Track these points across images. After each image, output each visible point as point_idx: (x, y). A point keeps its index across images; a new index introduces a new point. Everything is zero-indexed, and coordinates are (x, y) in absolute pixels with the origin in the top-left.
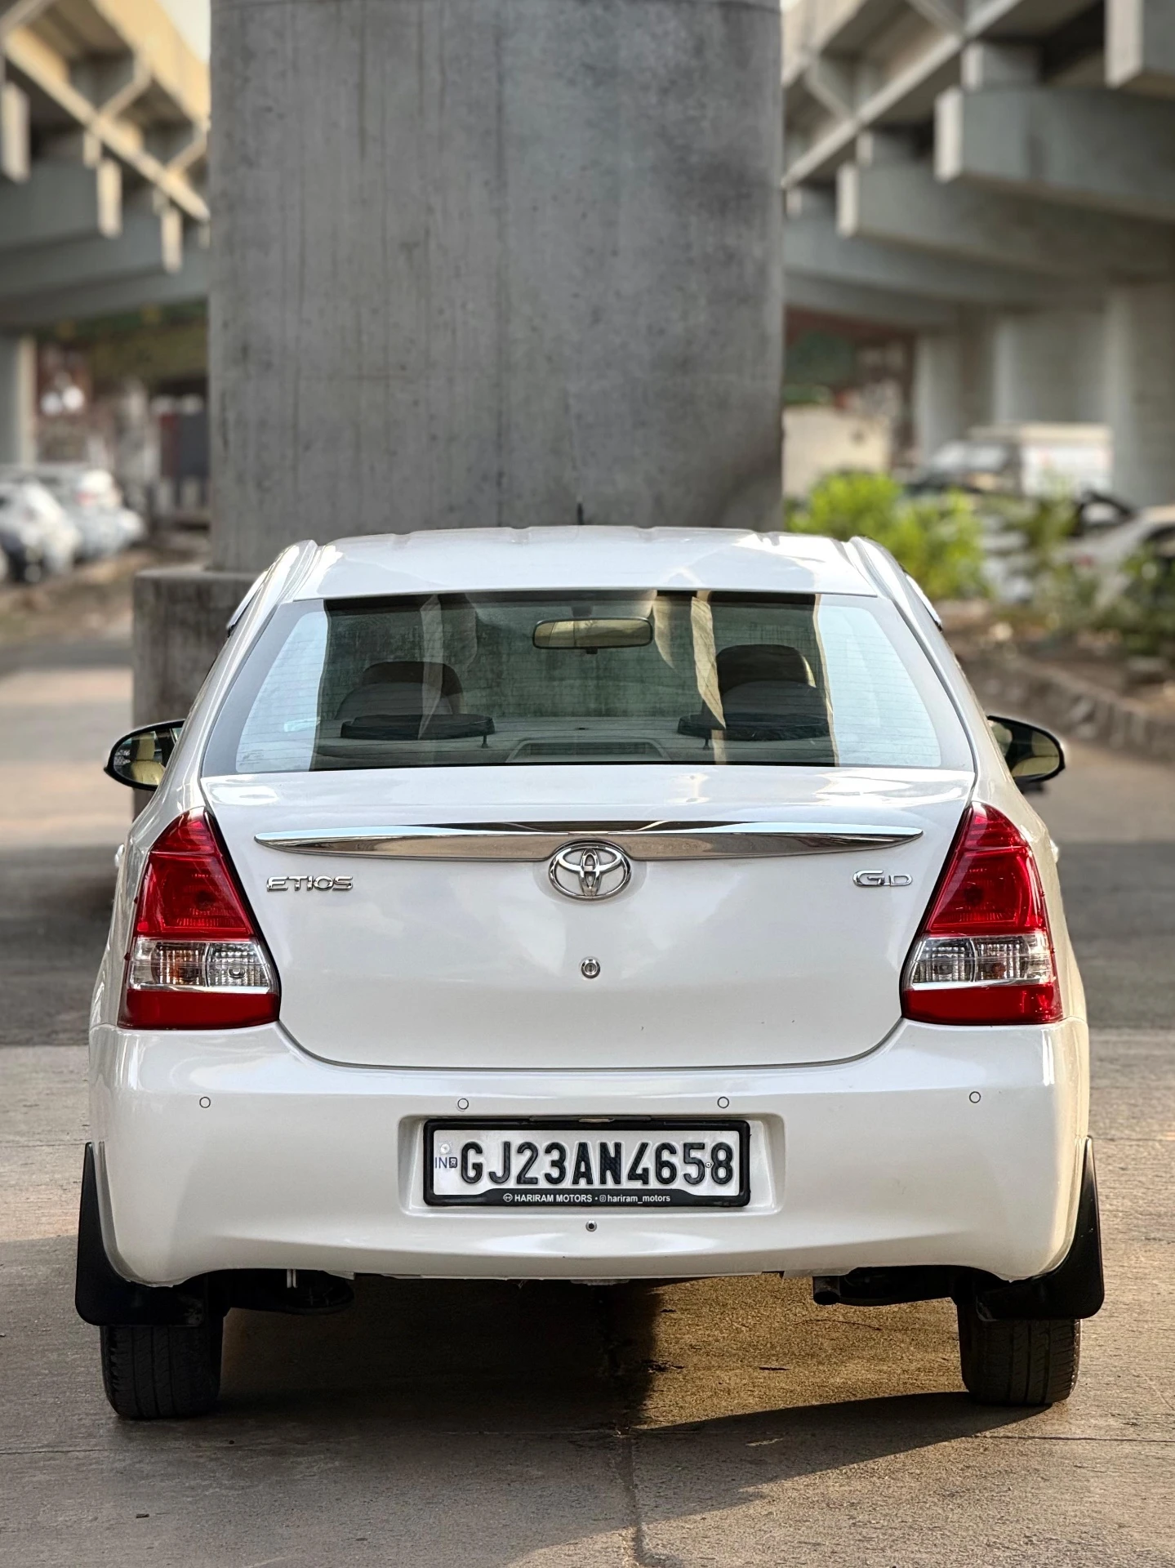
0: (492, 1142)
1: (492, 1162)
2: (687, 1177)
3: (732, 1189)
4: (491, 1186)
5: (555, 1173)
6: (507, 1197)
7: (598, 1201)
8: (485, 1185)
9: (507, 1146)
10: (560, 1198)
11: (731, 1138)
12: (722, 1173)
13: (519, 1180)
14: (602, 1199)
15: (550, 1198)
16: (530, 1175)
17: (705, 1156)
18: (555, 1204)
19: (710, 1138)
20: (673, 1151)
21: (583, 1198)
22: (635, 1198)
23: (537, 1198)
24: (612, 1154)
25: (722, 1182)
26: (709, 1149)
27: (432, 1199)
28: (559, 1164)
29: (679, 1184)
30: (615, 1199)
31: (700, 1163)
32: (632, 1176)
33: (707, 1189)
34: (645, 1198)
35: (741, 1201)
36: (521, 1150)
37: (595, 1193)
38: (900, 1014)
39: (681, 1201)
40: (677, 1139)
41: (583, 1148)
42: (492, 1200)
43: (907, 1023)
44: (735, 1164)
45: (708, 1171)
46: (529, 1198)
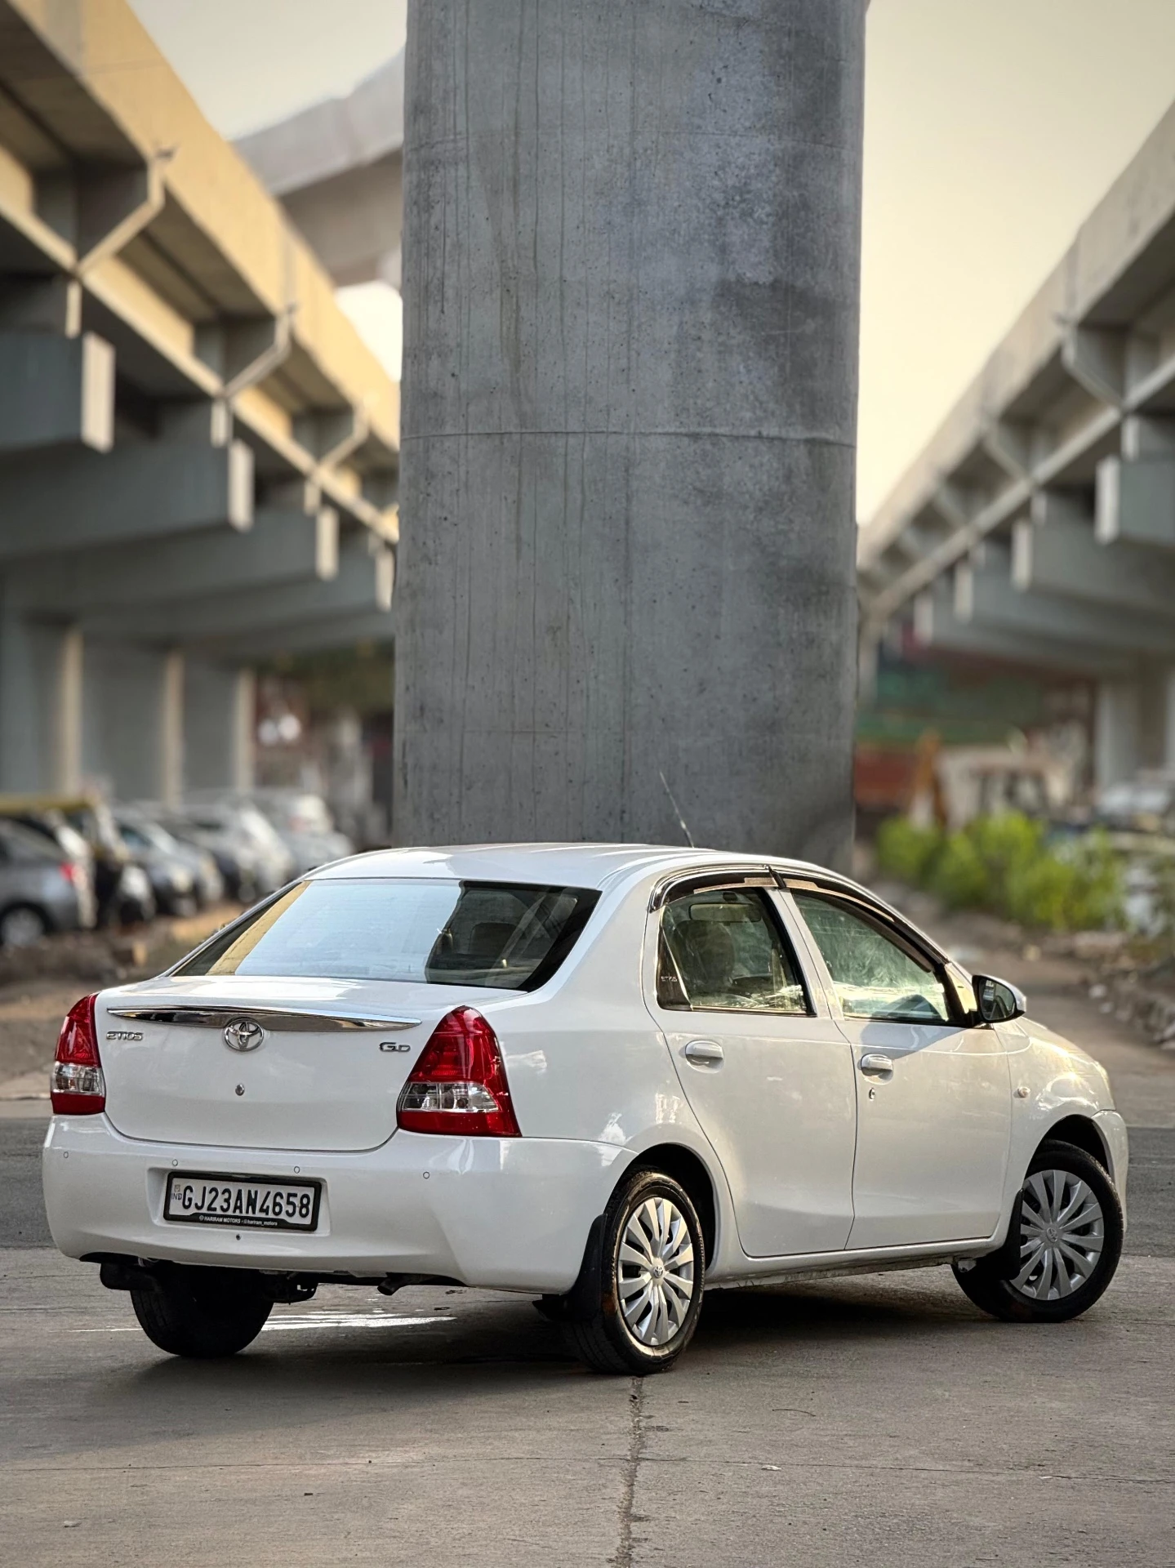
0: (198, 1185)
1: (196, 1198)
2: (287, 1212)
3: (307, 1221)
4: (196, 1211)
5: (225, 1206)
6: (201, 1218)
7: (244, 1222)
8: (192, 1210)
9: (205, 1188)
10: (225, 1220)
11: (310, 1192)
12: (304, 1211)
13: (209, 1208)
14: (245, 1222)
15: (221, 1220)
16: (213, 1206)
17: (296, 1201)
18: (222, 1223)
19: (300, 1191)
20: (282, 1197)
21: (236, 1221)
22: (260, 1223)
23: (214, 1219)
24: (253, 1197)
25: (304, 1216)
26: (299, 1196)
27: (168, 1217)
28: (227, 1201)
29: (283, 1216)
30: (252, 1222)
31: (293, 1204)
32: (261, 1210)
33: (296, 1220)
34: (265, 1223)
35: (312, 1228)
36: (210, 1192)
37: (242, 1218)
38: (396, 1125)
39: (282, 1225)
40: (285, 1190)
41: (240, 1192)
42: (194, 1219)
43: (400, 1130)
44: (311, 1207)
45: (297, 1209)
46: (212, 1219)
